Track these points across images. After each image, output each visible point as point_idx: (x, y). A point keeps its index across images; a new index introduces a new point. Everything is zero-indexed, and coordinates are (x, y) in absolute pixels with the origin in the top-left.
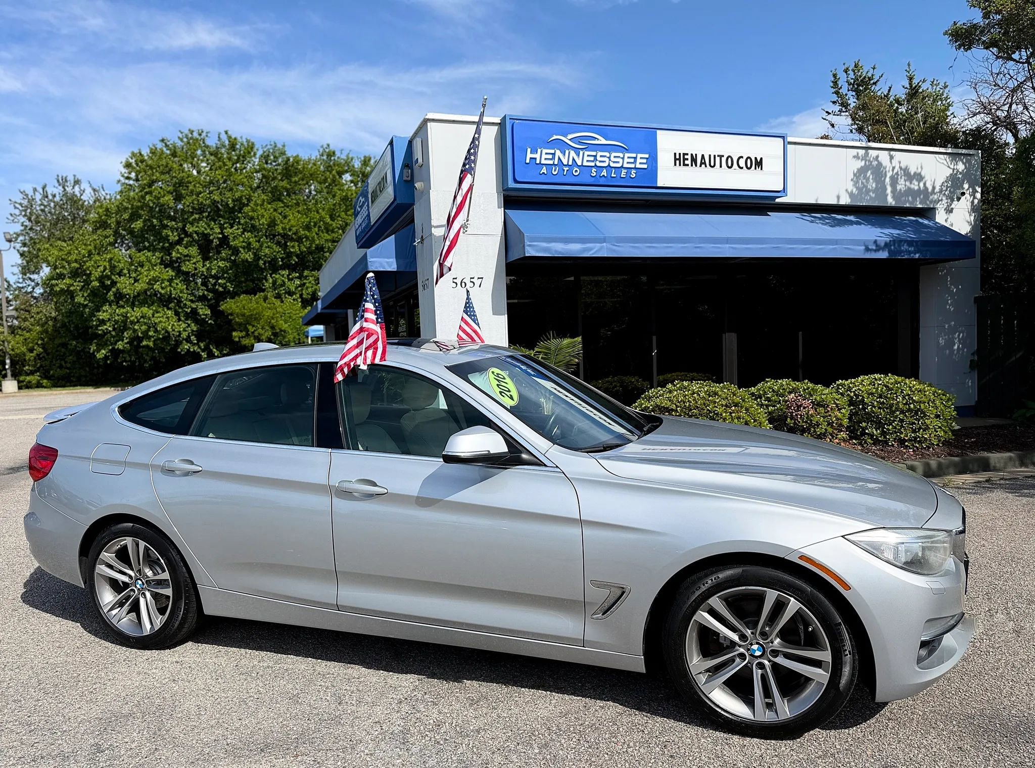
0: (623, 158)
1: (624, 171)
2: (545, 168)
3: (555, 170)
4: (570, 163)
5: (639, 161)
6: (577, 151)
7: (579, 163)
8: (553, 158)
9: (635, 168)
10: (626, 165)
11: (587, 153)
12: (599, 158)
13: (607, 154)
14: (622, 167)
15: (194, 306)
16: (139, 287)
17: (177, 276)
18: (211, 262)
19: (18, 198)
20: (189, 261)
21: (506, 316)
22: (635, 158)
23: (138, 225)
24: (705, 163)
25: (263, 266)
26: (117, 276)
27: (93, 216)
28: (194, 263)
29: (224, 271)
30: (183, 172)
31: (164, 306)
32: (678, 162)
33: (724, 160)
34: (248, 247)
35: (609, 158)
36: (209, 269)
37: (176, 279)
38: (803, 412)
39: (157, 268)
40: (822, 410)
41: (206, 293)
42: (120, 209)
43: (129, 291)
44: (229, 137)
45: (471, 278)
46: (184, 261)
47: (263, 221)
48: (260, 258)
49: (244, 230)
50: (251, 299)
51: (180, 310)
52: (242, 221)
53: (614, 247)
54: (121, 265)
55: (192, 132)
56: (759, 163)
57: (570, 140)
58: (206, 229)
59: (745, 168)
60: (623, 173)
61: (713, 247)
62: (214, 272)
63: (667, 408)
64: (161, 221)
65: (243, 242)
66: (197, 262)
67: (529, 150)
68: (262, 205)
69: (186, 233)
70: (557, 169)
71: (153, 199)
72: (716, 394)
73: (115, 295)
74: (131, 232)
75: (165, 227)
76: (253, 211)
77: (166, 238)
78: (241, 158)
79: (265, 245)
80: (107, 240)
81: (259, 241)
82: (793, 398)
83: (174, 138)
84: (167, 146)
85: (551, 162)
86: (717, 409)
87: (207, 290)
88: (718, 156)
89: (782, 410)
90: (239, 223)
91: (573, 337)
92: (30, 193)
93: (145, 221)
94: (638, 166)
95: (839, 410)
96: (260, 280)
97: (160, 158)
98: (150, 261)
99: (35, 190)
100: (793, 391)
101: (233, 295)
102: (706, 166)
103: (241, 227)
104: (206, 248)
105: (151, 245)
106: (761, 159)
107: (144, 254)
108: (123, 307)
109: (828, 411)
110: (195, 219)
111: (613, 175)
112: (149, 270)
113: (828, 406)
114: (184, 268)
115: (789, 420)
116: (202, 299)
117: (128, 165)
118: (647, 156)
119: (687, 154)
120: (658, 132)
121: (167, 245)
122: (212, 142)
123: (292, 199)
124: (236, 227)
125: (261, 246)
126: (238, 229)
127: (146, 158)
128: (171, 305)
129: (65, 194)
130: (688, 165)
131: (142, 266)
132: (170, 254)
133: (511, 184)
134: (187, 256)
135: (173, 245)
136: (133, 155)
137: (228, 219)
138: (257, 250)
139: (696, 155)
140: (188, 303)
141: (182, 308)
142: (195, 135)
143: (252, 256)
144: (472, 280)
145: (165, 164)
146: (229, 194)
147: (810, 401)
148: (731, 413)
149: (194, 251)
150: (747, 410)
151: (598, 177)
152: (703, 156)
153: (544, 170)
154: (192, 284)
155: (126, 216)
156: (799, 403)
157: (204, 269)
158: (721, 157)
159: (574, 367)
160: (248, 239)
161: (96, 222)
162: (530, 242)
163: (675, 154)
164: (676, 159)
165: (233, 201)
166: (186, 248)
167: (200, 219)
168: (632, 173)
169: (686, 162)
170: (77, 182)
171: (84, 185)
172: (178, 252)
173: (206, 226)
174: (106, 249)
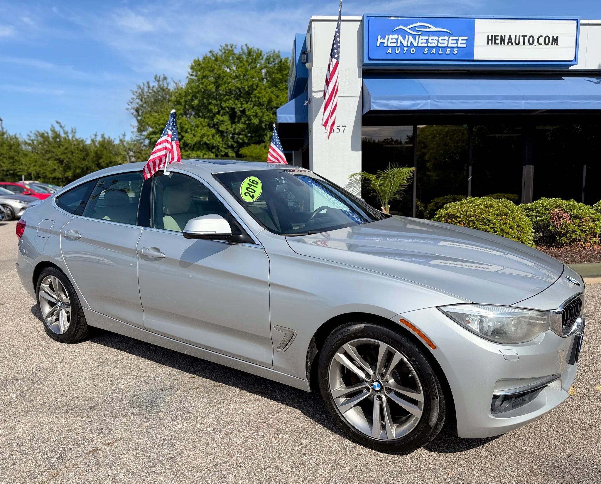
0: (448, 40)
1: (448, 50)
2: (390, 49)
3: (398, 50)
4: (409, 45)
5: (460, 41)
6: (414, 36)
7: (415, 45)
8: (397, 42)
9: (457, 47)
10: (450, 45)
11: (421, 38)
12: (430, 41)
13: (436, 38)
14: (447, 47)
15: (226, 151)
16: (197, 139)
17: (217, 133)
18: (236, 125)
19: (135, 89)
20: (223, 124)
21: (361, 152)
22: (457, 40)
23: (196, 102)
24: (511, 42)
25: (264, 127)
26: (184, 133)
27: (173, 98)
28: (226, 125)
29: (243, 130)
30: (220, 70)
31: (210, 150)
32: (490, 42)
33: (527, 39)
34: (256, 116)
35: (438, 40)
36: (235, 129)
37: (216, 135)
38: (562, 221)
39: (205, 128)
40: (577, 221)
41: (233, 143)
42: (187, 94)
43: (190, 142)
44: (248, 48)
45: (338, 126)
46: (221, 124)
47: (265, 99)
48: (263, 122)
49: (254, 105)
50: (257, 147)
51: (218, 154)
52: (254, 100)
53: (435, 103)
54: (186, 127)
55: (227, 46)
56: (555, 40)
57: (409, 29)
58: (233, 105)
59: (543, 44)
60: (447, 51)
61: (512, 102)
62: (237, 131)
63: (453, 215)
64: (208, 100)
65: (253, 112)
66: (228, 124)
67: (379, 37)
68: (265, 89)
69: (221, 107)
70: (399, 49)
71: (203, 87)
72: (491, 206)
73: (184, 144)
74: (193, 108)
75: (210, 104)
76: (259, 93)
77: (210, 111)
78: (254, 61)
79: (266, 114)
80: (179, 112)
81: (262, 112)
82: (557, 211)
83: (217, 50)
84: (213, 55)
85: (395, 45)
86: (489, 217)
87: (234, 142)
88: (522, 36)
89: (546, 220)
90: (251, 101)
91: (410, 166)
92: (142, 86)
93: (199, 101)
94: (459, 45)
95: (594, 221)
96: (263, 135)
97: (209, 62)
98: (201, 124)
99: (144, 84)
100: (559, 206)
101: (248, 144)
102: (512, 44)
103: (252, 103)
104: (233, 116)
105: (203, 115)
106: (557, 37)
107: (199, 120)
108: (187, 151)
109: (583, 222)
110: (227, 99)
111: (440, 53)
112: (201, 129)
113: (583, 218)
114: (220, 129)
115: (551, 227)
116: (232, 147)
117: (192, 68)
118: (466, 38)
119: (498, 36)
120: (476, 20)
121: (211, 114)
122: (237, 51)
123: (283, 85)
124: (249, 104)
125: (263, 115)
126: (251, 104)
127: (201, 63)
128: (214, 150)
129: (159, 86)
130: (498, 44)
131: (198, 127)
132: (213, 120)
133: (367, 61)
134: (222, 121)
135: (214, 115)
136: (195, 61)
137: (245, 98)
138: (261, 117)
139: (505, 36)
140: (223, 149)
141: (219, 152)
142: (229, 47)
143: (258, 121)
144: (338, 127)
145: (210, 65)
146: (246, 83)
147: (569, 214)
148: (500, 220)
149: (226, 118)
150: (513, 218)
151: (429, 53)
152: (510, 37)
153: (390, 50)
154: (226, 138)
155: (189, 98)
156: (560, 215)
157: (232, 129)
158: (524, 37)
159: (406, 187)
160: (256, 110)
161: (175, 101)
162: (374, 100)
163: (488, 36)
164: (488, 40)
165: (248, 87)
166: (222, 116)
167: (230, 99)
168: (455, 50)
169: (497, 42)
170: (165, 78)
171: (169, 80)
172: (217, 119)
173: (233, 103)
174: (179, 117)
